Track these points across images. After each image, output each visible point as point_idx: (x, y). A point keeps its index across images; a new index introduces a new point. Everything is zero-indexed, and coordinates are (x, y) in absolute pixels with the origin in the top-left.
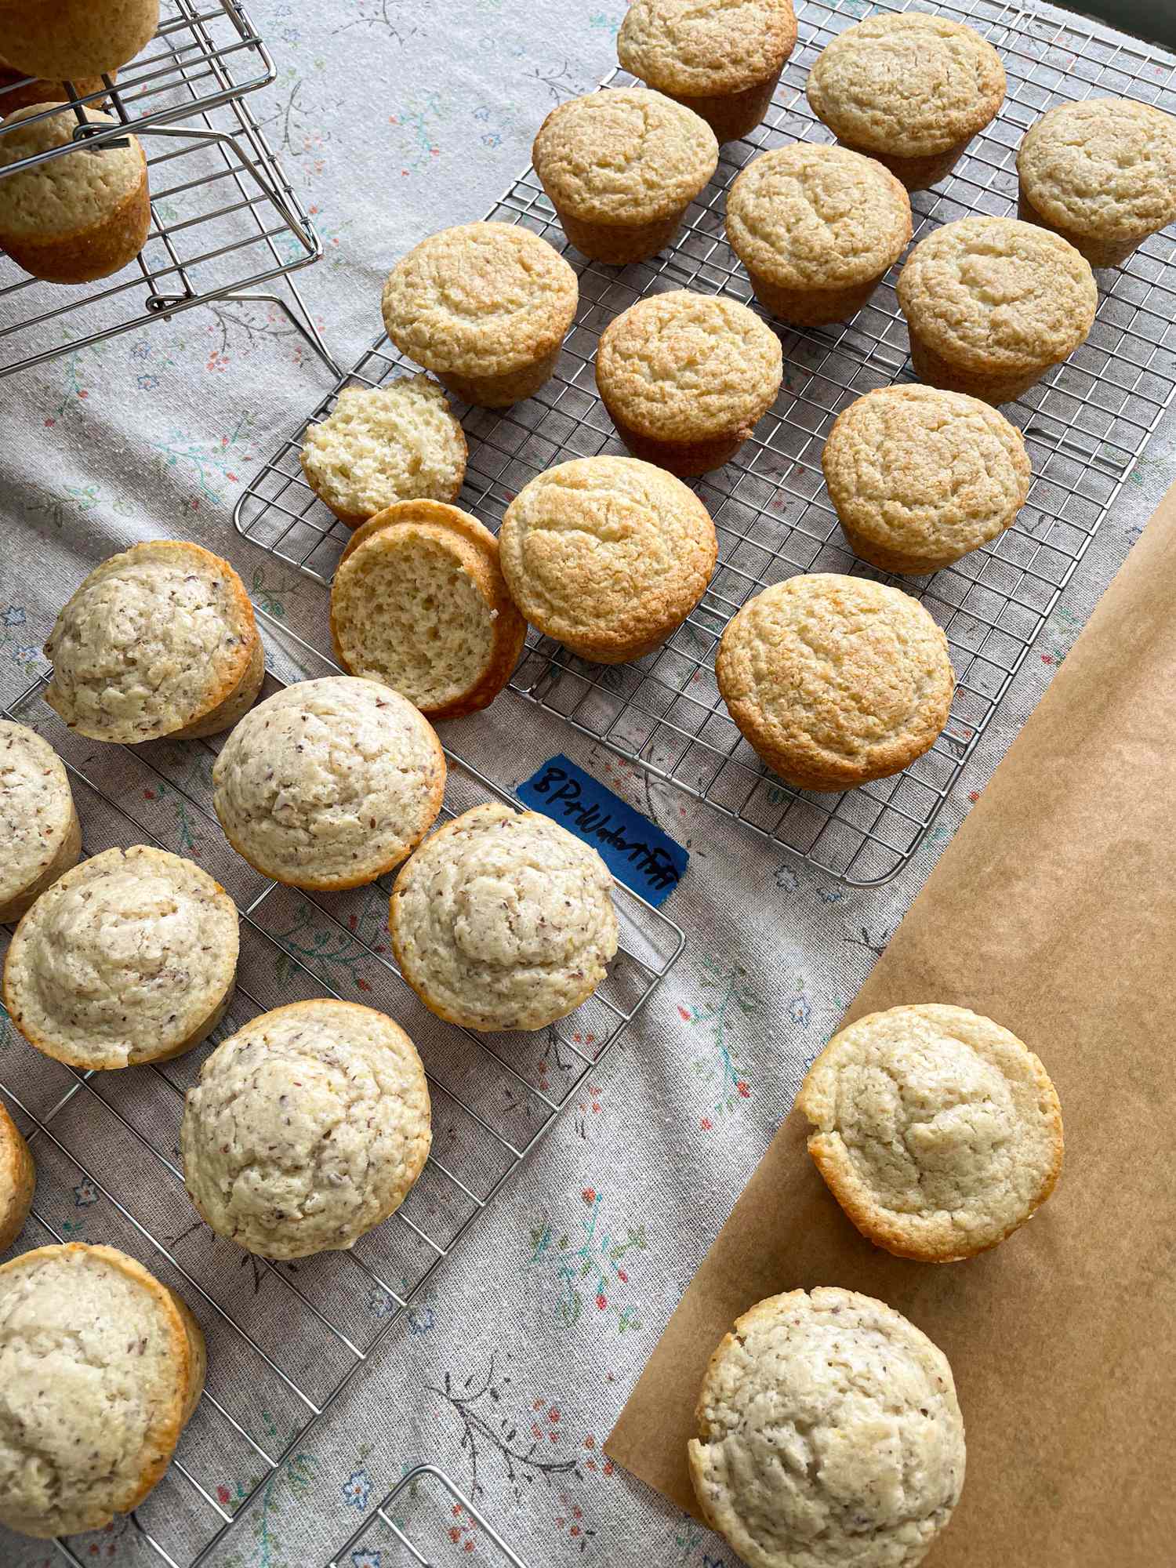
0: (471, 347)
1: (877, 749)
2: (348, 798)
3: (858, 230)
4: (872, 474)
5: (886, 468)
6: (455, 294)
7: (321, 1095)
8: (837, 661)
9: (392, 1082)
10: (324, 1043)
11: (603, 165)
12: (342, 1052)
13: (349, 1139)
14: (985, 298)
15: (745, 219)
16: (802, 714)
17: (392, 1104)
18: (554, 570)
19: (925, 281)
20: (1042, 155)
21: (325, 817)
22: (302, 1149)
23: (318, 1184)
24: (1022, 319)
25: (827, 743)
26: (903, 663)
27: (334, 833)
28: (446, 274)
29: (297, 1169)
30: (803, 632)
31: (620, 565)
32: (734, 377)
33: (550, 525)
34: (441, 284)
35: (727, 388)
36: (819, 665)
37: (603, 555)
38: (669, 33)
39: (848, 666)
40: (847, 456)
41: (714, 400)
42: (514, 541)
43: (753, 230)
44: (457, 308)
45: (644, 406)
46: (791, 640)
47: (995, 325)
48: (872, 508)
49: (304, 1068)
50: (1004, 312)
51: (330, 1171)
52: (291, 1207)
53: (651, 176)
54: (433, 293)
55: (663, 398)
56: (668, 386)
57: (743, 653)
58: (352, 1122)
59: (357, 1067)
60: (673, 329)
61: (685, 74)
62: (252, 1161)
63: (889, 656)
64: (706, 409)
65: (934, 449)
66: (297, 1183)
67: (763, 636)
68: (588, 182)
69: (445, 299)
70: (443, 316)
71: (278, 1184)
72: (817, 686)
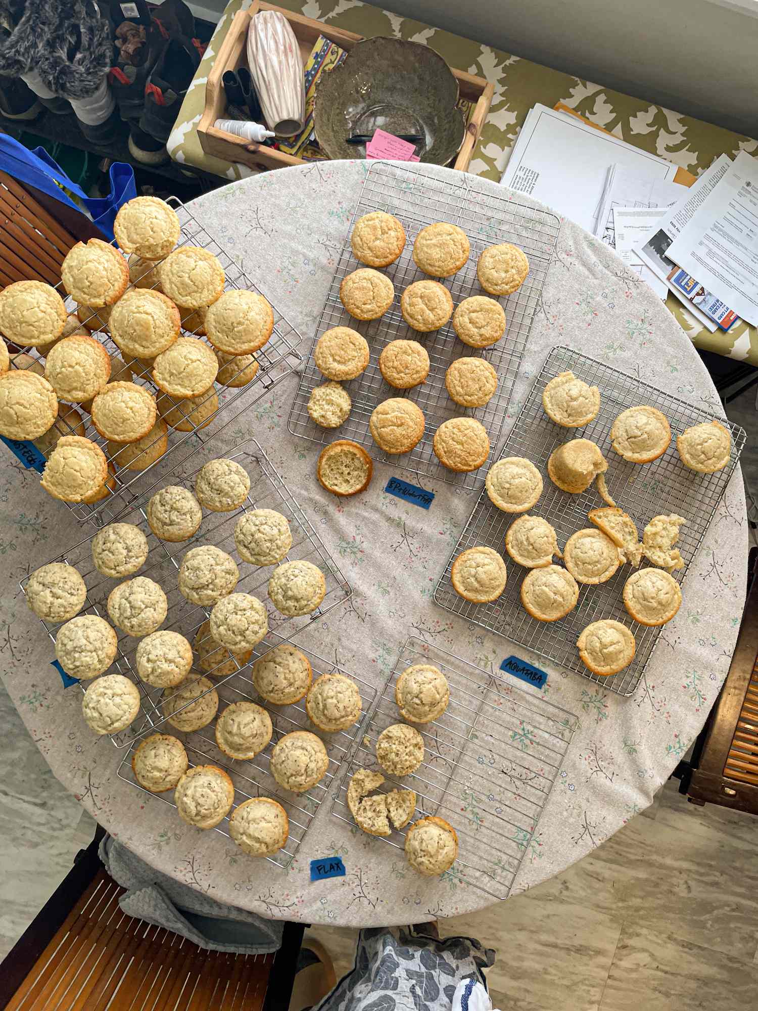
0: (347, 374)
1: (476, 463)
2: (291, 685)
3: (440, 312)
4: (459, 389)
5: (462, 388)
6: (337, 358)
7: (304, 758)
8: (463, 445)
9: (317, 749)
10: (300, 744)
11: (365, 304)
12: (305, 745)
13: (312, 765)
14: (477, 327)
15: (408, 314)
16: (458, 459)
17: (318, 754)
18: (388, 438)
19: (461, 325)
20: (484, 274)
21: (286, 691)
22: (303, 771)
23: (307, 776)
24: (487, 332)
25: (465, 465)
26: (478, 441)
27: (289, 693)
28: (333, 352)
29: (302, 775)
30: (453, 439)
31: (404, 432)
32: (419, 369)
33: (383, 427)
34: (332, 355)
35: (417, 372)
36: (459, 447)
37: (399, 431)
38: (369, 248)
39: (466, 446)
40: (452, 385)
41: (415, 376)
42: (375, 432)
43: (411, 317)
44: (339, 362)
45: (398, 382)
46: (451, 442)
47: (481, 335)
48: (461, 398)
49: (298, 752)
50: (483, 331)
51: (310, 773)
52: (303, 782)
53: (379, 304)
54: (331, 359)
55: (402, 378)
56: (402, 375)
57: (440, 447)
58: (311, 761)
59: (309, 748)
60: (399, 357)
61: (377, 262)
62: (292, 775)
63: (474, 441)
64: (414, 379)
65: (474, 380)
66: (303, 777)
67: (444, 441)
68: (362, 311)
69: (334, 360)
70: (335, 365)
71: (299, 779)
72: (459, 452)
